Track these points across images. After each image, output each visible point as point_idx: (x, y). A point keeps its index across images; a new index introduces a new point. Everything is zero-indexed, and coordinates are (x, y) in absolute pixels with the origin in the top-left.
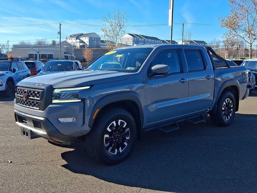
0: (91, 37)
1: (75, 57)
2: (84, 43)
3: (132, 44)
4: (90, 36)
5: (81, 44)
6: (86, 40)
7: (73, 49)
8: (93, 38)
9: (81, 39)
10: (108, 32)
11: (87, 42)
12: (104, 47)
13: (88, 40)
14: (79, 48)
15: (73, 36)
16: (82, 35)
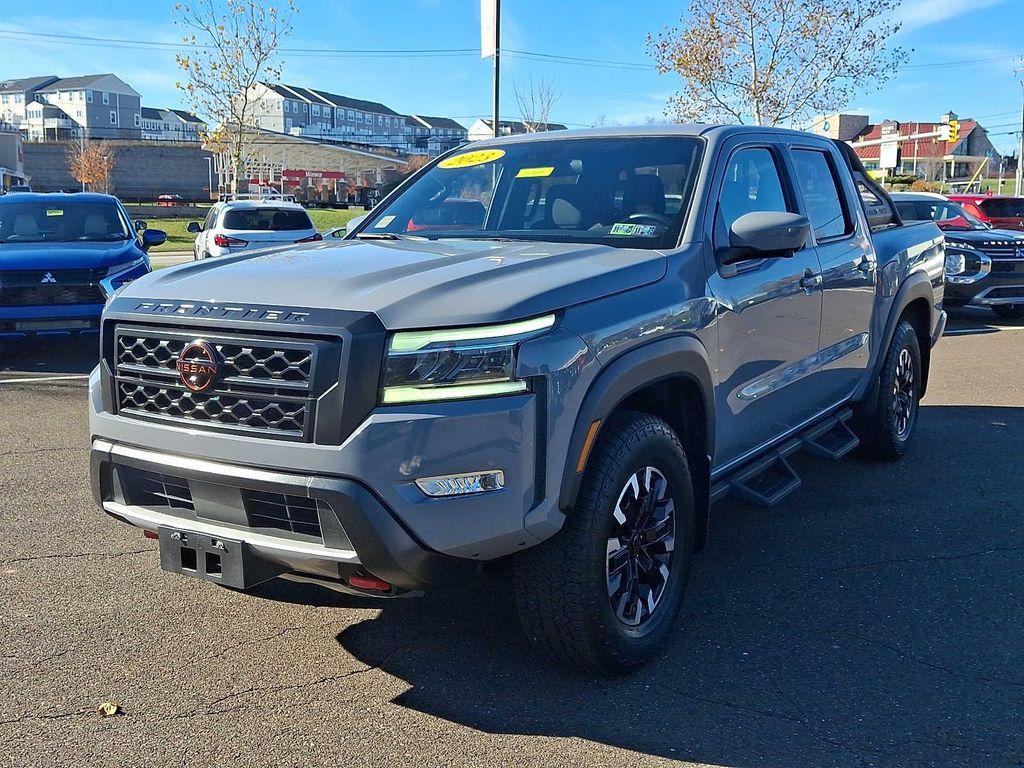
0: (97, 95)
1: (27, 179)
2: (66, 117)
3: (283, 127)
4: (93, 87)
5: (53, 123)
6: (75, 106)
7: (18, 143)
8: (105, 96)
9: (53, 99)
10: (208, 71)
11: (79, 113)
12: (154, 137)
13: (84, 102)
14: (41, 141)
15: (11, 88)
16: (52, 83)
